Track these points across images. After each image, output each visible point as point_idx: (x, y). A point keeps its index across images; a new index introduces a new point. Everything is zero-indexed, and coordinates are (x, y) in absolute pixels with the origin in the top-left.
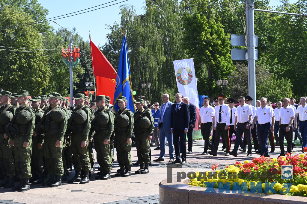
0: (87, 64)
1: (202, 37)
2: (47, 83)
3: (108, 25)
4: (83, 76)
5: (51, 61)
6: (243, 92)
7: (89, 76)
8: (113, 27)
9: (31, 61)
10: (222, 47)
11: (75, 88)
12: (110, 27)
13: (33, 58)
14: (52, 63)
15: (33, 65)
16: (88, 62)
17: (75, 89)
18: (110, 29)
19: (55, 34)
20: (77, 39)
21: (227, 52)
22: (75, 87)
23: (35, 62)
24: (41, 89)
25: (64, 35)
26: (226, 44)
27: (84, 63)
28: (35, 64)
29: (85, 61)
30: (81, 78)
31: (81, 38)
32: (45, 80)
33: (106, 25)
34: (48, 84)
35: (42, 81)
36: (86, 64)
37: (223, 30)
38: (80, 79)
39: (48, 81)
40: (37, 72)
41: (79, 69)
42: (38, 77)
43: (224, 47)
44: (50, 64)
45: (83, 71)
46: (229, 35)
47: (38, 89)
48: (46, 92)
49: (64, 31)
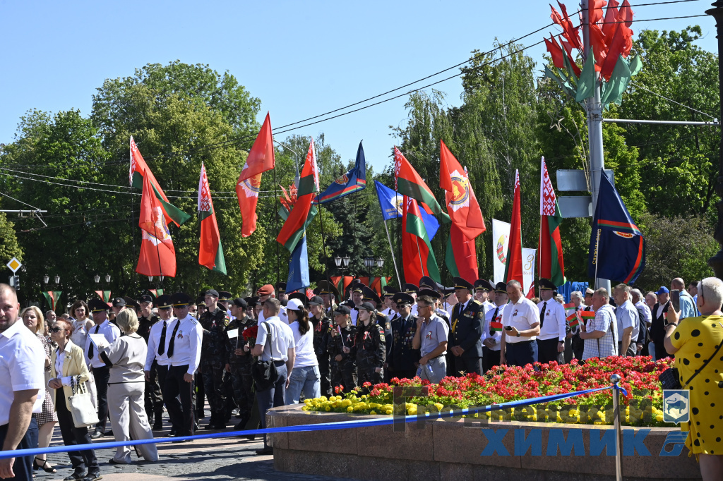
0: (349, 216)
1: (575, 156)
2: (258, 260)
3: (396, 127)
4: (341, 242)
5: (270, 211)
6: (655, 273)
7: (354, 241)
8: (405, 130)
9: (223, 213)
10: (620, 177)
11: (324, 269)
12: (399, 132)
13: (228, 207)
14: (272, 215)
15: (229, 221)
16: (351, 211)
17: (322, 270)
18: (400, 136)
19: (281, 149)
20: (328, 159)
21: (633, 187)
22: (322, 267)
23: (232, 215)
24: (246, 273)
25: (300, 151)
26: (629, 168)
27: (343, 213)
28: (232, 220)
29: (345, 209)
30: (337, 246)
31: (337, 156)
32: (254, 253)
33: (391, 127)
34: (261, 262)
35: (249, 255)
36: (346, 215)
37: (622, 139)
38: (334, 249)
39: (261, 254)
40: (237, 236)
41: (328, 227)
42: (240, 247)
43: (626, 175)
44: (268, 217)
45: (338, 231)
46: (636, 149)
47: (241, 274)
48: (259, 278)
49: (299, 143)
